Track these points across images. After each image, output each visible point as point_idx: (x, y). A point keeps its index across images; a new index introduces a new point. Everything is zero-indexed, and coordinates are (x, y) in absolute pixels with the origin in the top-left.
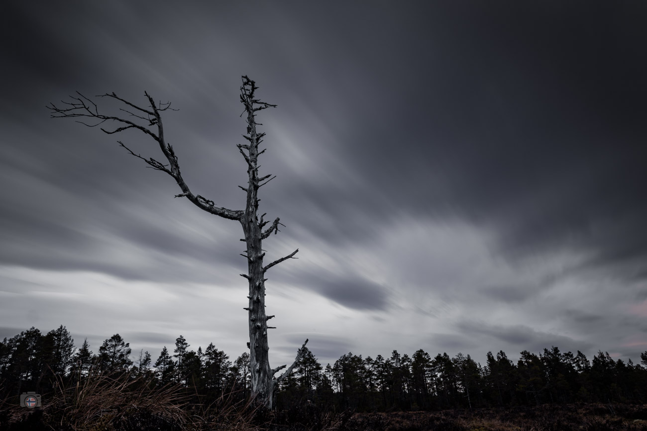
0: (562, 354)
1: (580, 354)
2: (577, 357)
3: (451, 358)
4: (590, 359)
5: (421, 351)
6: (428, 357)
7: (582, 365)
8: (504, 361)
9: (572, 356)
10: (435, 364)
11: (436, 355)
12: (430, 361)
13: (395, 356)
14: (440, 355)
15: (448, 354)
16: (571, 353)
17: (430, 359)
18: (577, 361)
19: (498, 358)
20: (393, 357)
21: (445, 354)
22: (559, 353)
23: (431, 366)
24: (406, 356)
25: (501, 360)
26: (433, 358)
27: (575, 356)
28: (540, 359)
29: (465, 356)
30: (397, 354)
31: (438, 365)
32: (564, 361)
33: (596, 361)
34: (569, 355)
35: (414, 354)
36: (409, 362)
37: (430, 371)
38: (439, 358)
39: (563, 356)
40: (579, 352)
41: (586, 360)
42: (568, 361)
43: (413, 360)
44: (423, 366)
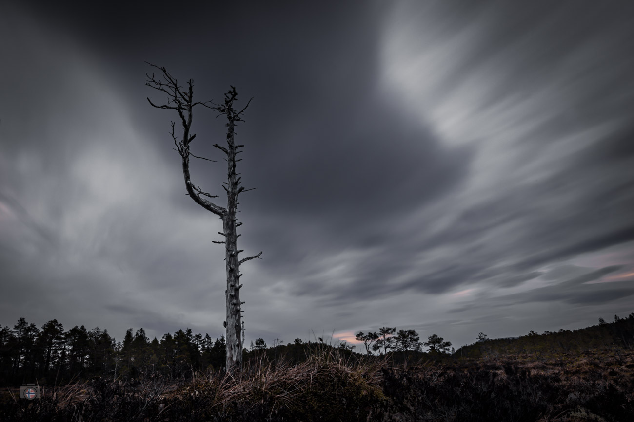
0: (193, 335)
1: (207, 336)
2: (204, 339)
3: (87, 331)
4: (214, 341)
5: (55, 321)
6: (61, 328)
7: (206, 346)
8: (141, 338)
9: (200, 337)
10: (68, 336)
11: (72, 327)
12: (63, 332)
13: (20, 325)
14: (76, 327)
15: (85, 327)
16: (200, 334)
17: (63, 330)
18: (204, 342)
19: (137, 334)
20: (17, 325)
21: (83, 327)
22: (191, 334)
23: (63, 338)
24: (33, 325)
25: (139, 337)
26: (67, 330)
27: (203, 338)
28: (173, 338)
29: (102, 330)
30: (25, 322)
31: (71, 338)
32: (193, 341)
33: (217, 343)
34: (198, 337)
35: (45, 325)
36: (34, 332)
37: (58, 343)
38: (75, 331)
39: (194, 337)
40: (207, 335)
41: (211, 341)
42: (196, 342)
43: (41, 330)
44: (52, 338)
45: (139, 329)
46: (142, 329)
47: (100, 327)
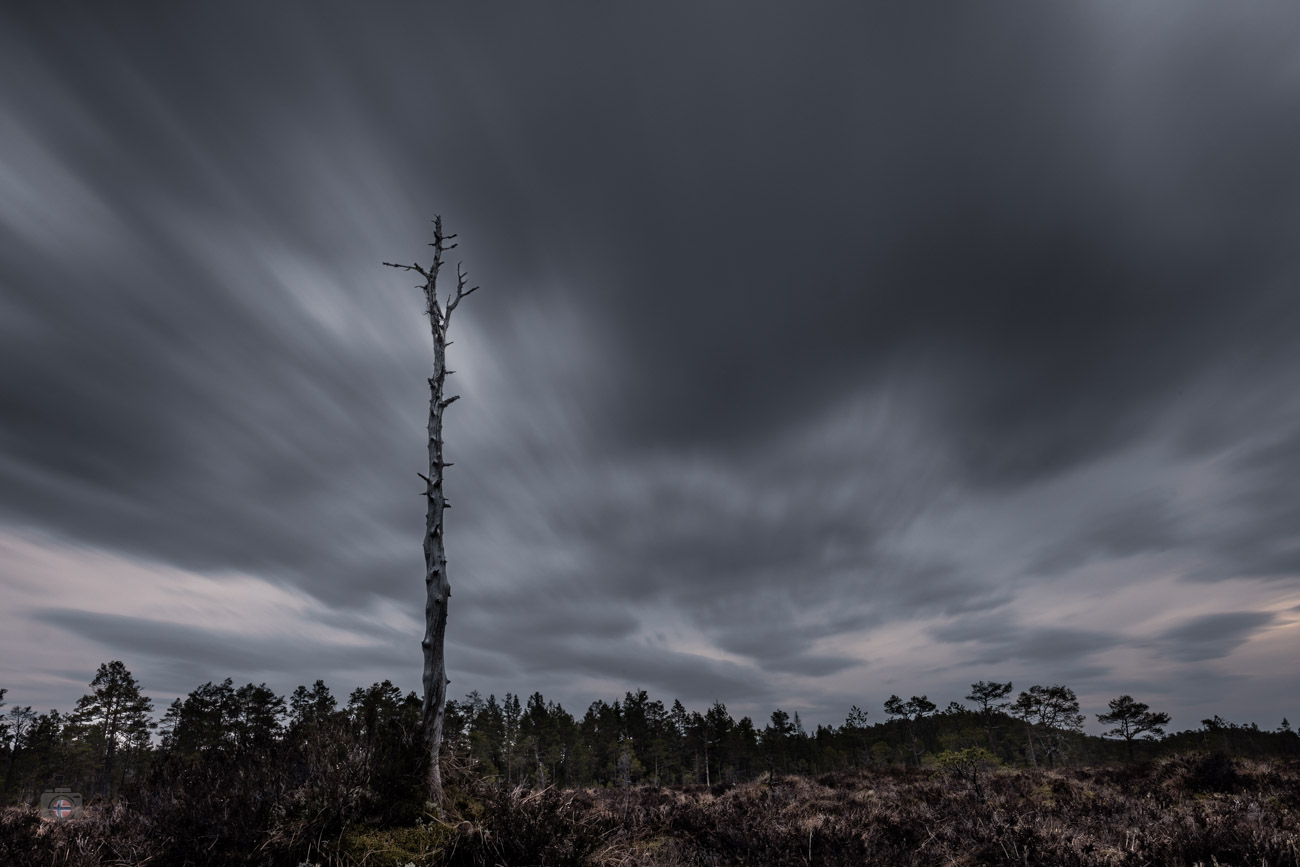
45: (533, 694)
46: (537, 693)
47: (480, 692)
